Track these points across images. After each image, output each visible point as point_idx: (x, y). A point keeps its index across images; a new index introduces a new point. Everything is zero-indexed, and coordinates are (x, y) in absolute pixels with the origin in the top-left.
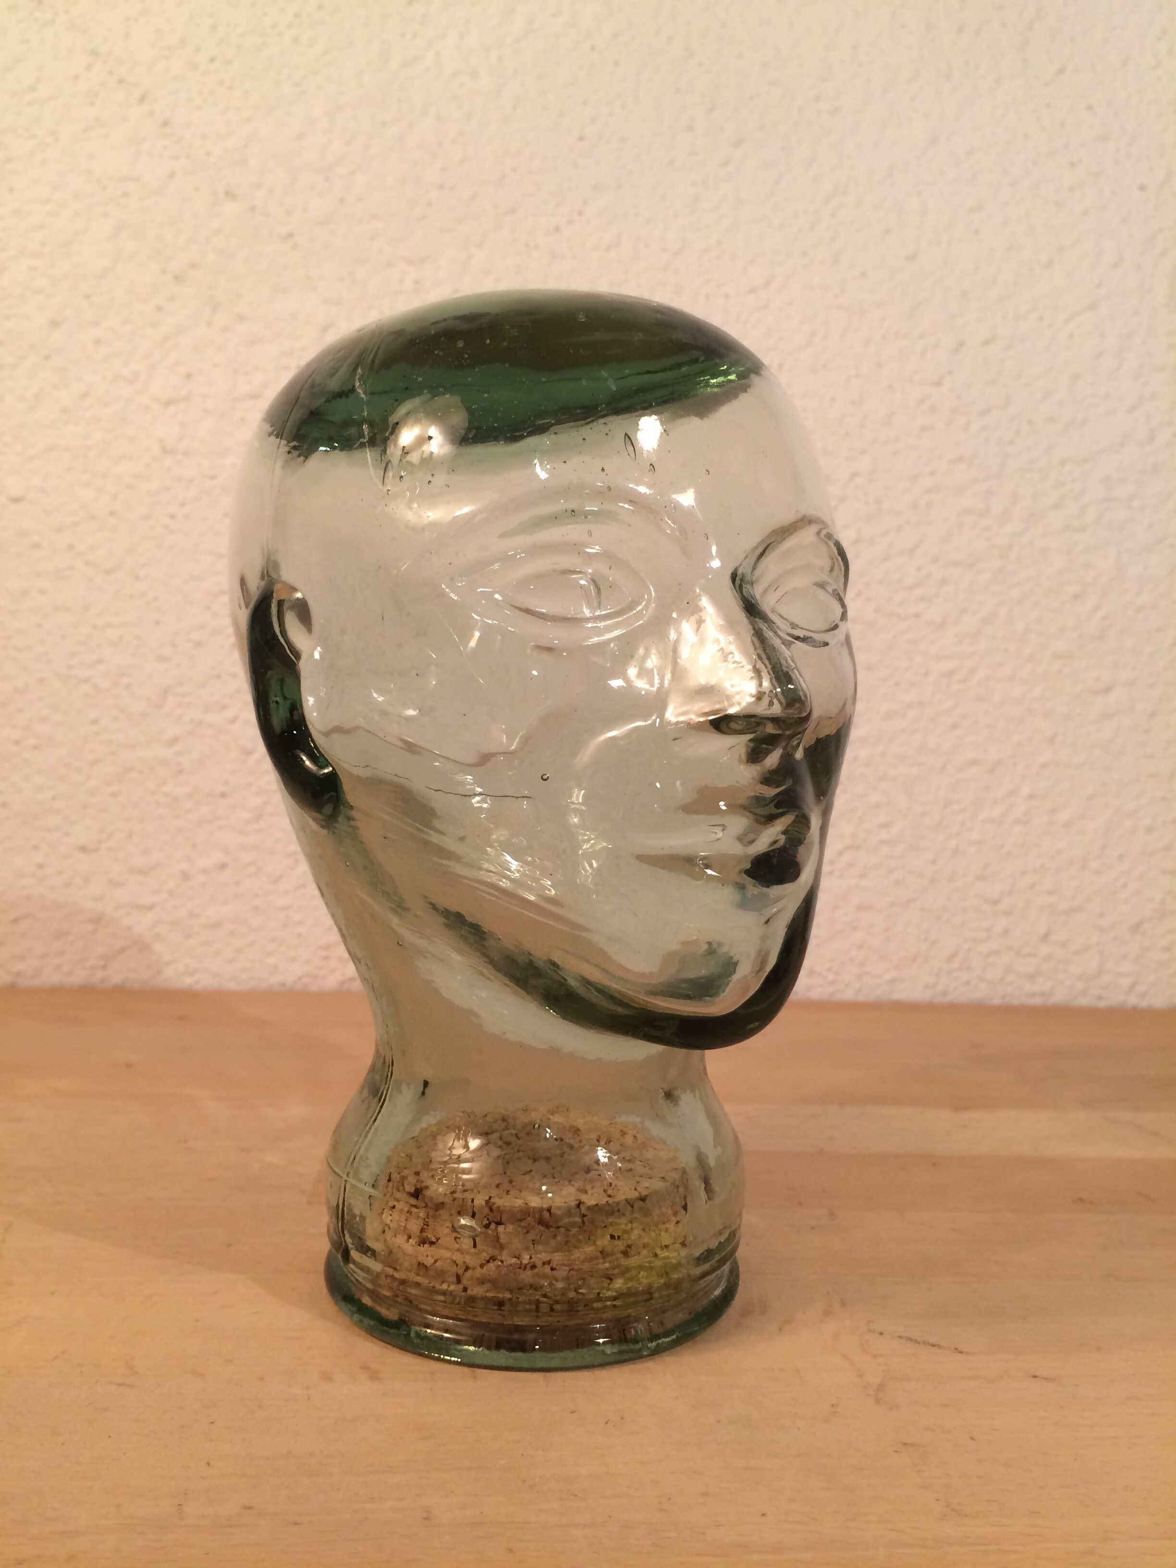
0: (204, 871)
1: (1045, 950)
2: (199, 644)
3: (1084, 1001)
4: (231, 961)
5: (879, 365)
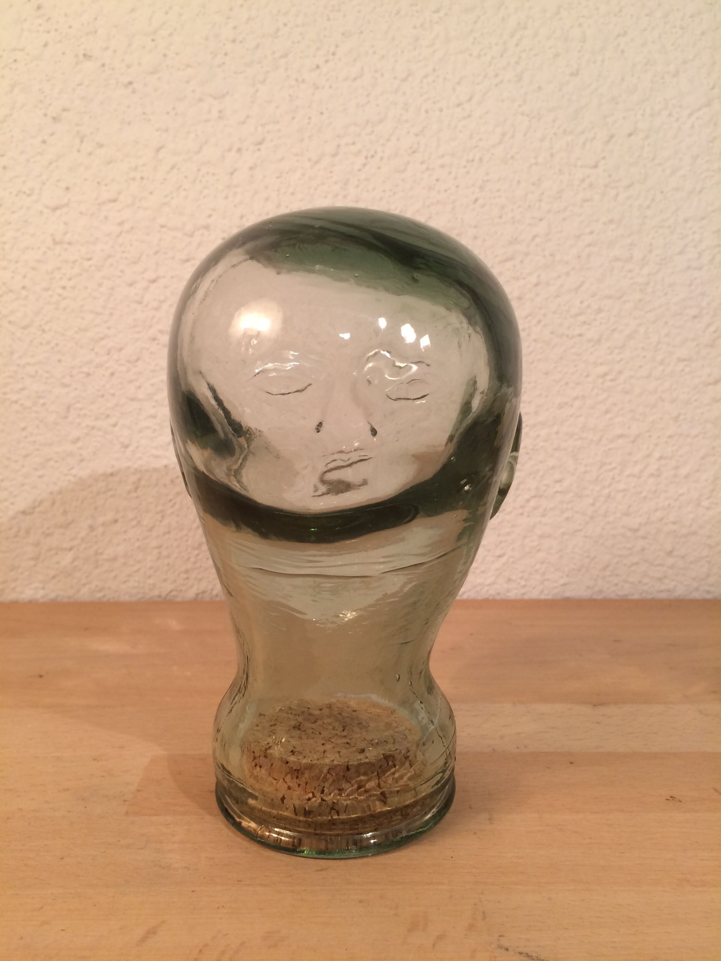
0: (103, 524)
1: (670, 561)
3: (696, 595)
5: (552, 155)
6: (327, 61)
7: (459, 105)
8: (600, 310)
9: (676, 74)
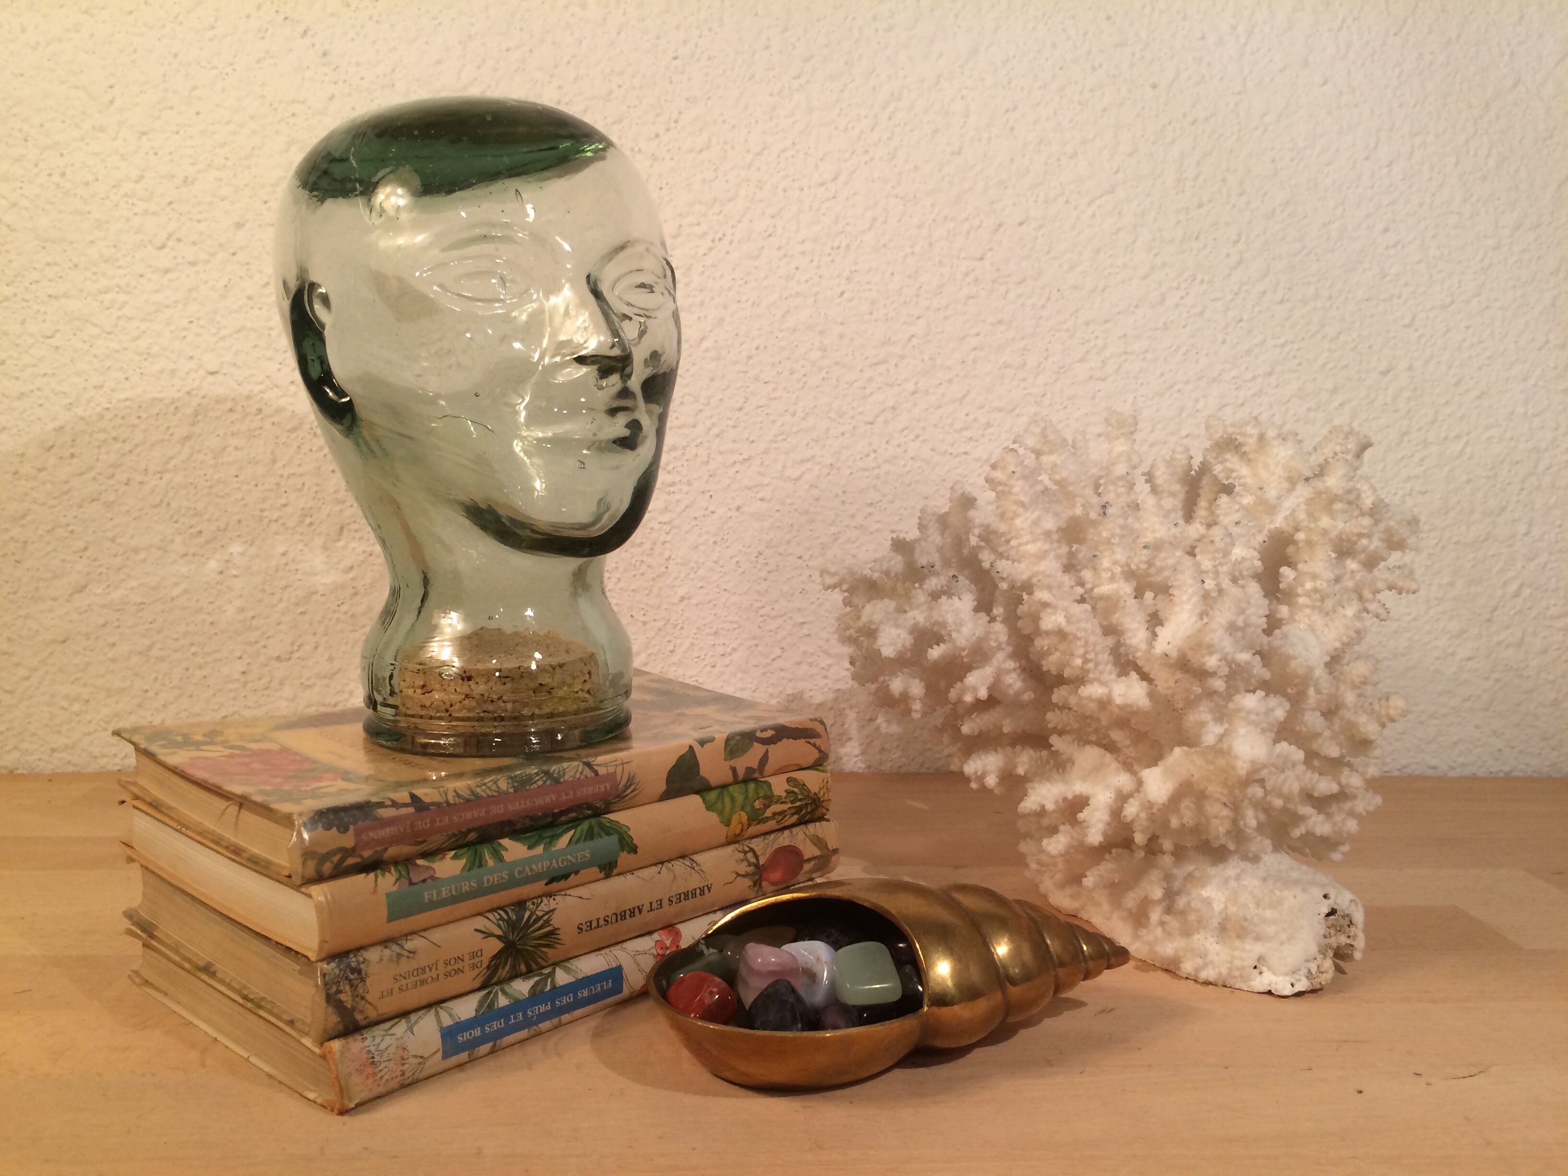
6: (668, 130)
7: (822, 185)
8: (988, 425)
9: (1074, 156)
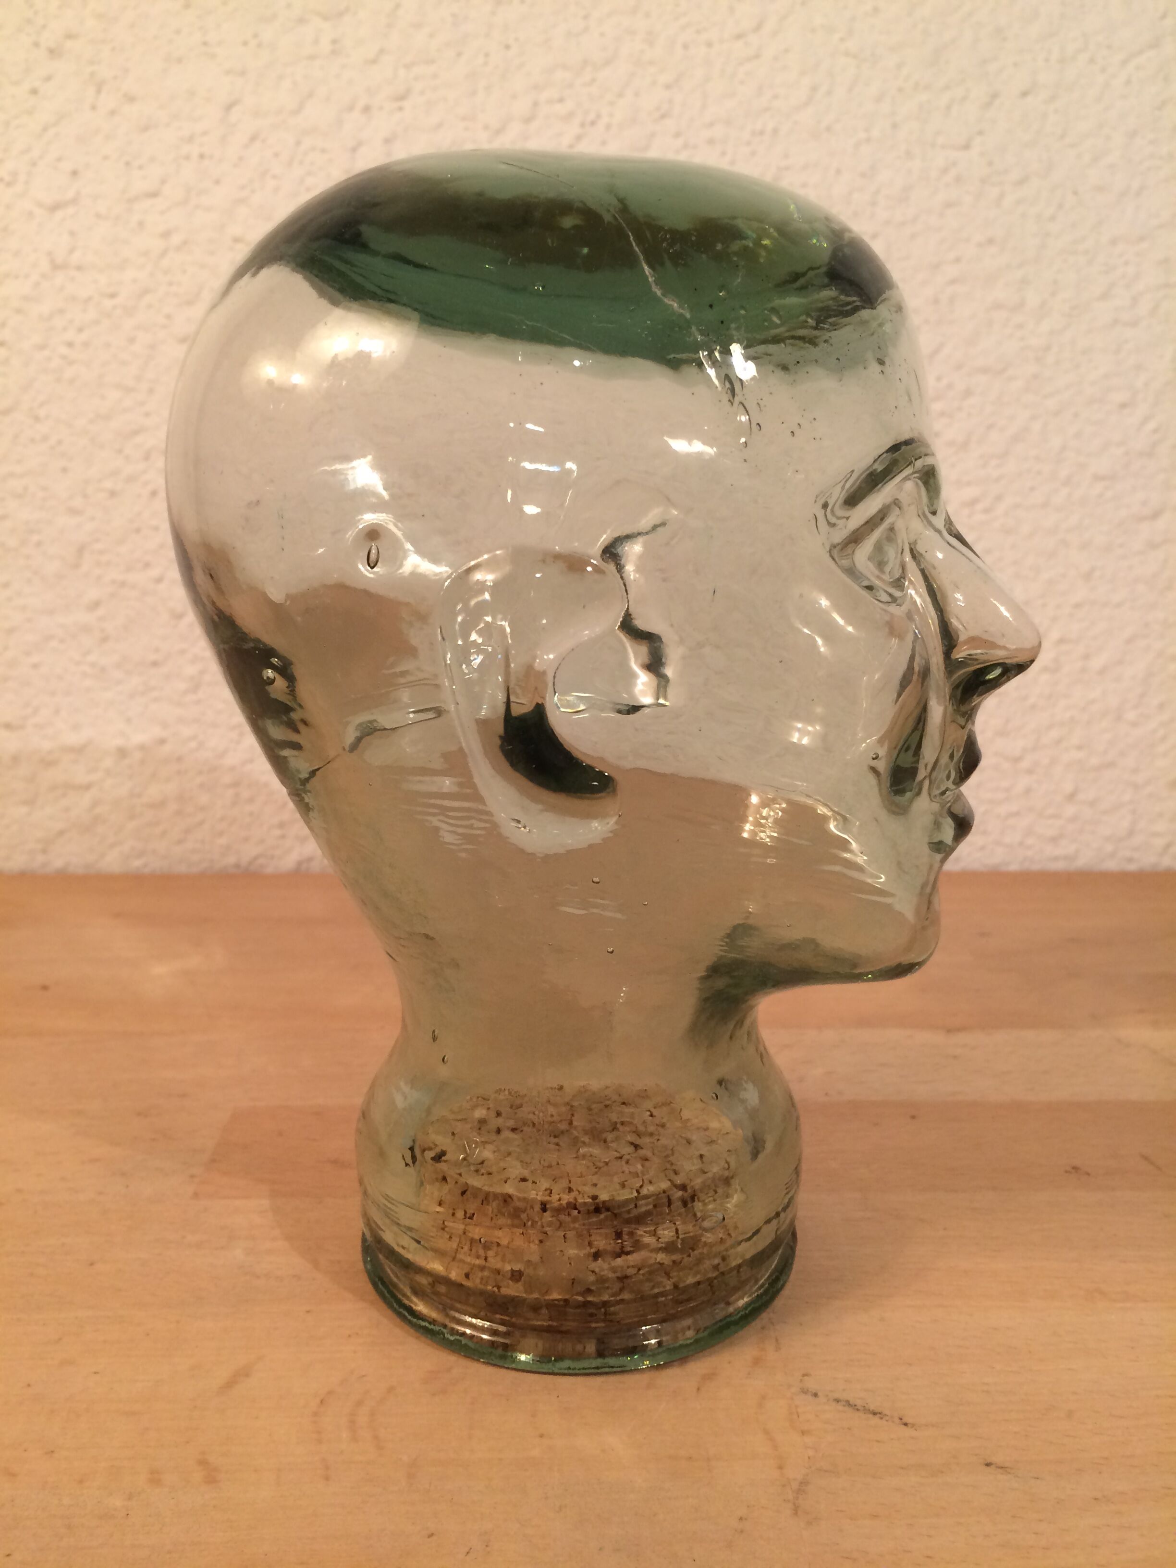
1: (1070, 810)
2: (113, 494)
3: (1111, 865)
4: (180, 842)
5: (895, 126)
